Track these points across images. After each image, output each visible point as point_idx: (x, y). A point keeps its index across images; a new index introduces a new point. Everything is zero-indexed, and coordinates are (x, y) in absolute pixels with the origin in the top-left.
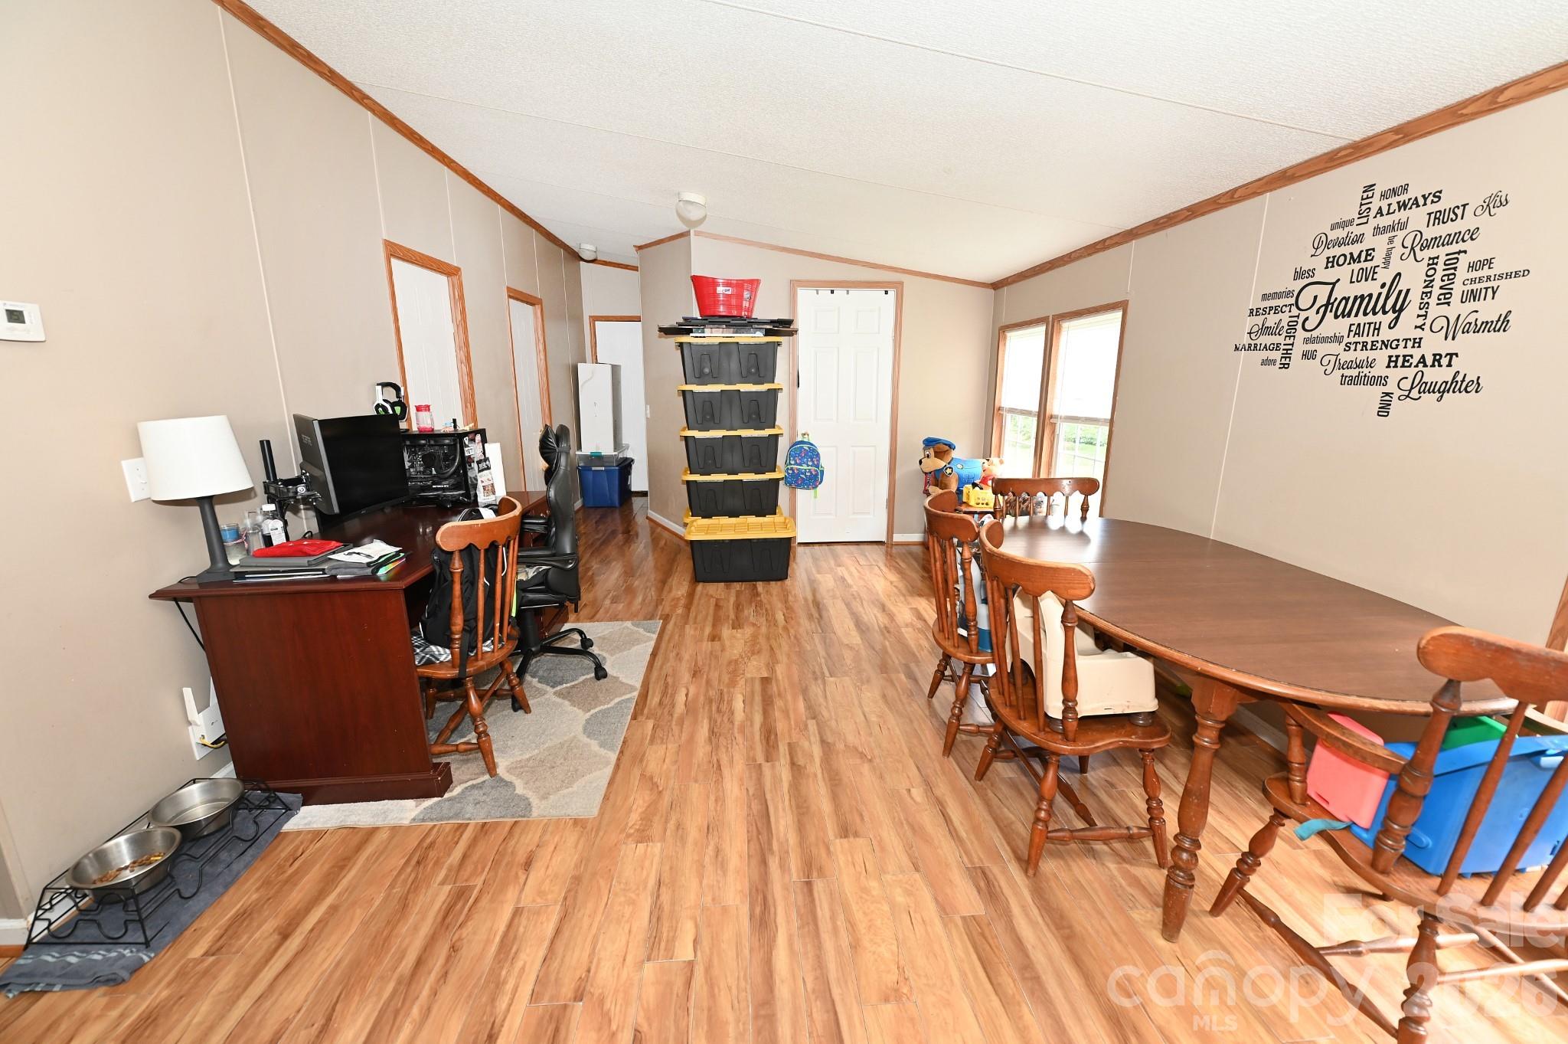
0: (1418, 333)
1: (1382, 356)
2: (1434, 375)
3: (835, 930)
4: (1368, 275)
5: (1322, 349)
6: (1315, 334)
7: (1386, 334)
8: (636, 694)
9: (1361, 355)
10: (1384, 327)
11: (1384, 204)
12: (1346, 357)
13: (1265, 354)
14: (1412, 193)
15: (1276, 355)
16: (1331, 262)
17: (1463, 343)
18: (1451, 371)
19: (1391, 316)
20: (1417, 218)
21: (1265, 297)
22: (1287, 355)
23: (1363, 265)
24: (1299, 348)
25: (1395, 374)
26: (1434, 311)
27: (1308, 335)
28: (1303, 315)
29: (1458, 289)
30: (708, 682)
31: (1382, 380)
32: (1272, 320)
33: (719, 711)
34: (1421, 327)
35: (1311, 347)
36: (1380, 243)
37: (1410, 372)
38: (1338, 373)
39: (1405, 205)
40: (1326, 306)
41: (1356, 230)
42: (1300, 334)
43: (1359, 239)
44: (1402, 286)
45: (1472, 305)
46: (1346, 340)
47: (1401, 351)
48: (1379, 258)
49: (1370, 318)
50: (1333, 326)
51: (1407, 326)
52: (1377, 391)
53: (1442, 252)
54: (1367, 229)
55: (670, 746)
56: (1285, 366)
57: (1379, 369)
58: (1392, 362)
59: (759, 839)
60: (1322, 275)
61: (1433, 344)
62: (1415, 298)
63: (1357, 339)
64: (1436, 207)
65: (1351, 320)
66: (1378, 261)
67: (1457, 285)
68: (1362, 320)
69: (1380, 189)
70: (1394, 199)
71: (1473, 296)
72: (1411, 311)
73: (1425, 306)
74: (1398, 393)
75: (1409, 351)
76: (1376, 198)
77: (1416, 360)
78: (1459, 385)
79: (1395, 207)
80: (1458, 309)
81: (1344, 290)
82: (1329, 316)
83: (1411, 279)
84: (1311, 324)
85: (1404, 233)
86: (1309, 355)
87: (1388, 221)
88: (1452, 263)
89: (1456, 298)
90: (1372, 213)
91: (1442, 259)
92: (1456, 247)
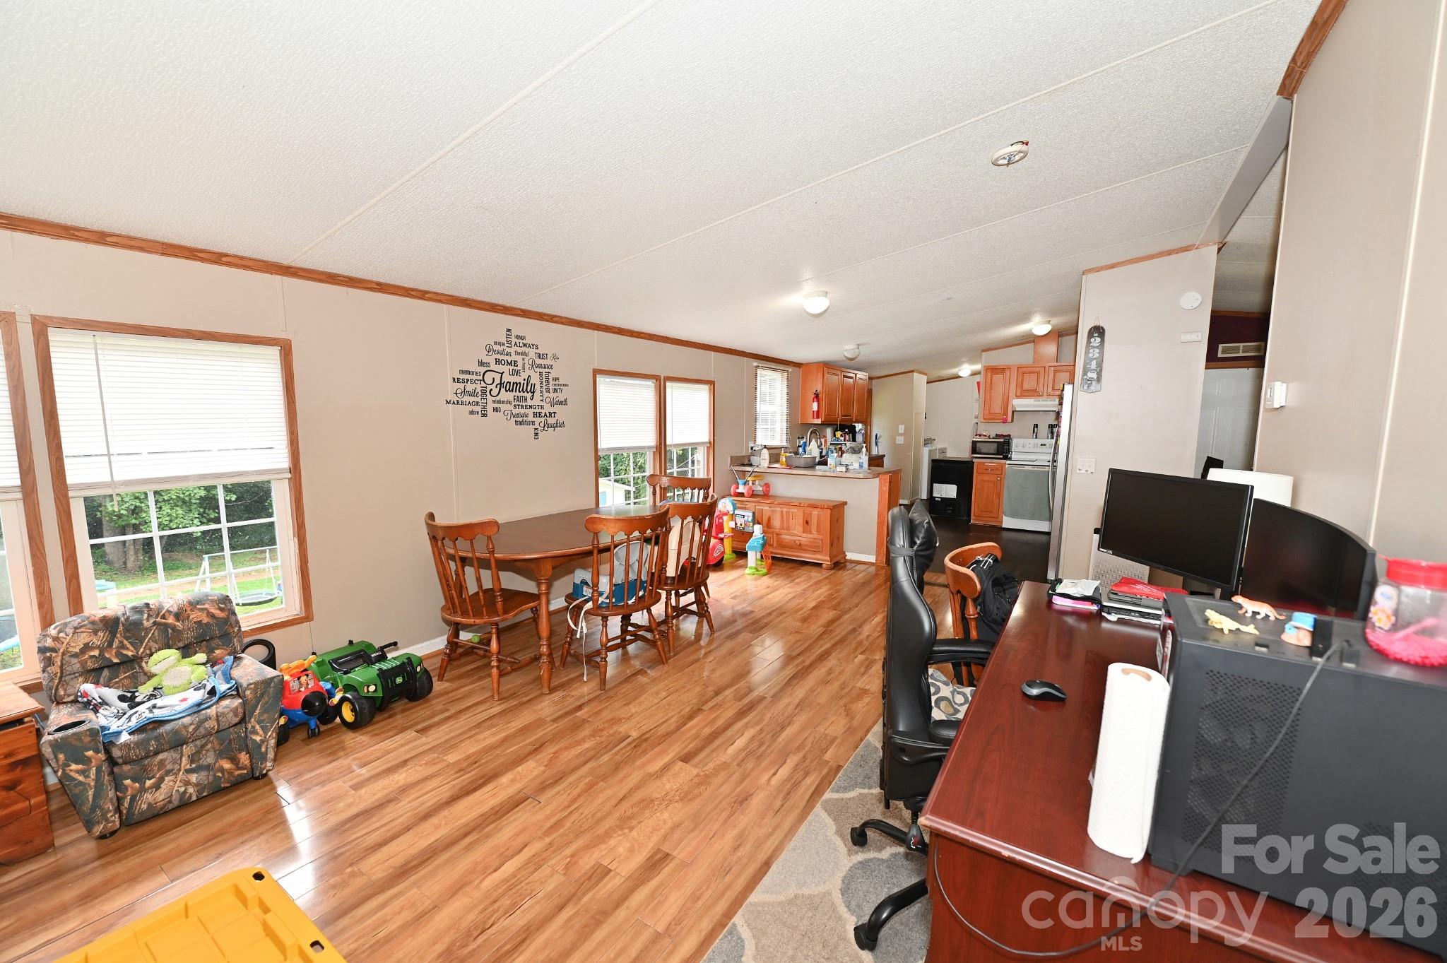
0: (541, 403)
1: (530, 412)
2: (551, 421)
4: (516, 373)
5: (504, 407)
6: (498, 398)
7: (530, 402)
9: (522, 411)
10: (529, 399)
11: (518, 341)
12: (516, 411)
13: (471, 408)
14: (527, 341)
15: (478, 409)
16: (498, 362)
17: (557, 408)
18: (555, 419)
19: (530, 394)
20: (532, 353)
21: (462, 372)
22: (484, 409)
23: (514, 368)
24: (490, 406)
25: (537, 420)
26: (546, 395)
27: (494, 398)
28: (489, 388)
29: (551, 388)
31: (533, 423)
32: (470, 387)
34: (543, 401)
35: (497, 405)
36: (519, 359)
37: (542, 419)
38: (513, 419)
39: (525, 345)
40: (501, 384)
41: (508, 350)
42: (488, 398)
43: (508, 354)
44: (532, 381)
45: (556, 395)
46: (513, 403)
47: (537, 410)
48: (520, 364)
49: (522, 394)
50: (505, 396)
51: (536, 401)
52: (532, 427)
53: (544, 371)
54: (512, 350)
56: (484, 415)
57: (531, 418)
58: (535, 415)
60: (494, 367)
61: (548, 409)
62: (537, 387)
63: (518, 403)
64: (537, 351)
65: (514, 393)
66: (520, 367)
67: (550, 385)
68: (518, 394)
69: (514, 333)
70: (521, 341)
71: (555, 391)
72: (537, 394)
73: (542, 392)
74: (540, 428)
75: (540, 410)
76: (513, 336)
77: (543, 415)
78: (559, 425)
79: (521, 345)
80: (552, 395)
81: (506, 378)
82: (503, 390)
83: (535, 379)
84: (495, 392)
85: (527, 358)
86: (496, 410)
87: (520, 350)
88: (547, 377)
89: (551, 391)
90: (513, 344)
91: (544, 374)
92: (547, 370)
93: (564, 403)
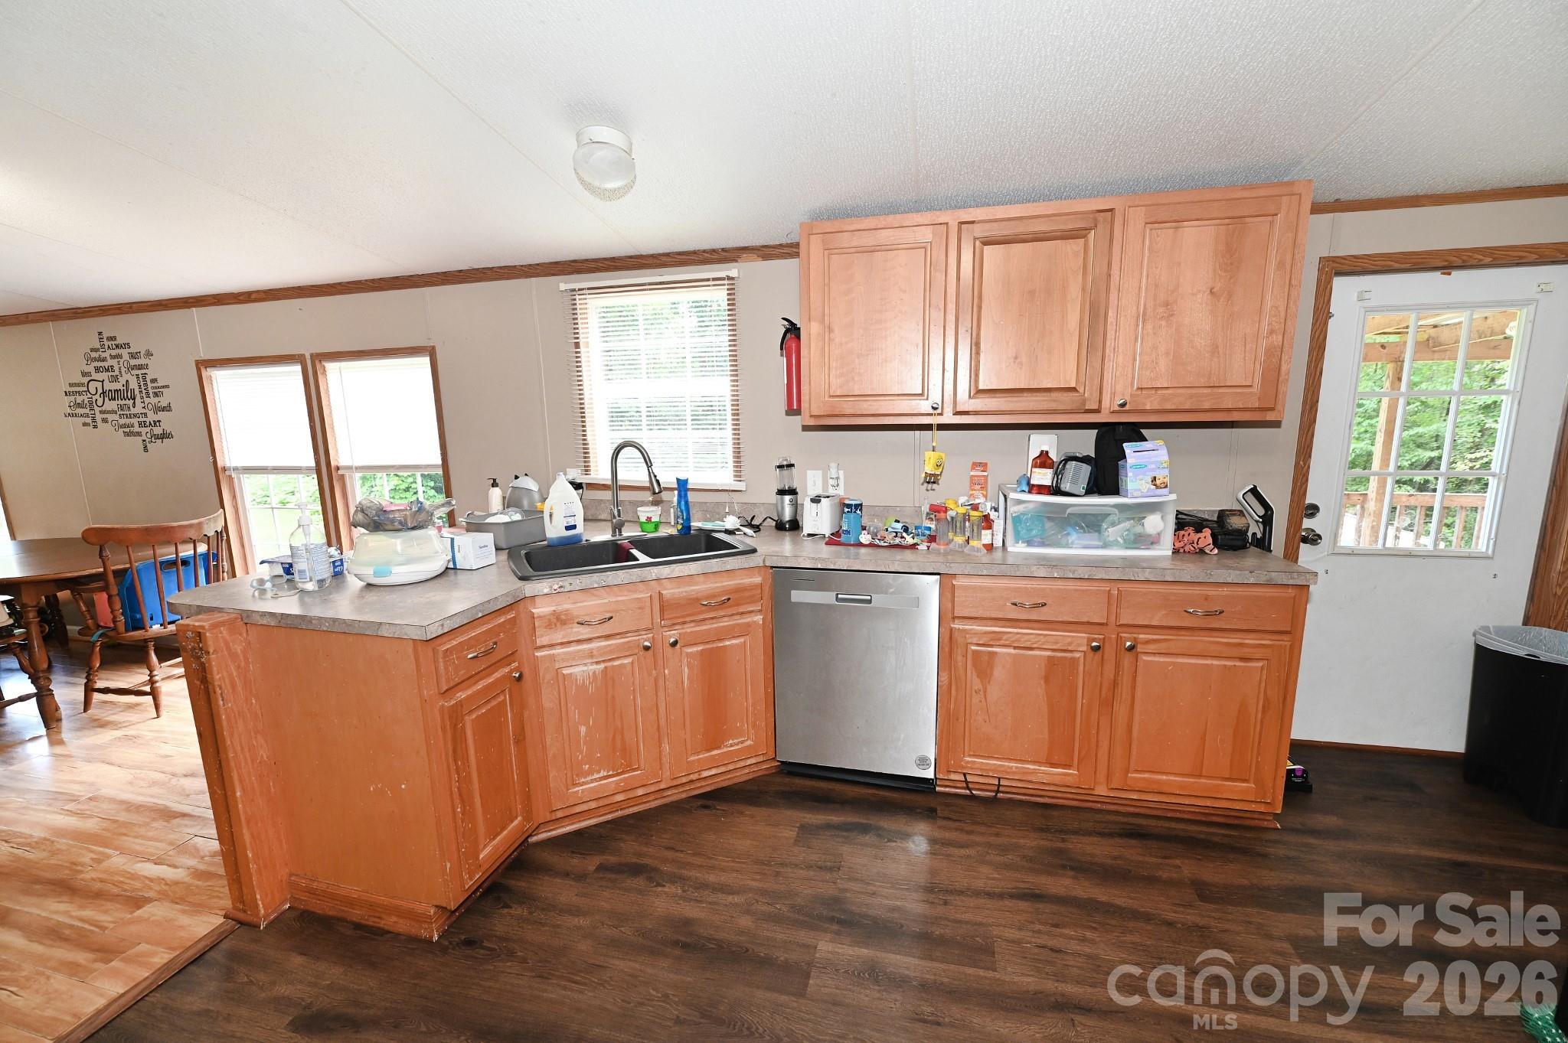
0: (144, 411)
1: (135, 421)
2: (158, 431)
4: (115, 379)
5: (110, 417)
6: (103, 408)
7: (133, 411)
9: (128, 421)
10: (131, 407)
11: (110, 343)
12: (122, 421)
13: (82, 420)
14: (119, 341)
15: (88, 421)
16: (97, 370)
17: (161, 416)
18: (161, 429)
19: (132, 401)
20: (124, 352)
21: (71, 386)
22: (94, 421)
23: (111, 373)
24: (99, 417)
25: (144, 430)
26: (147, 400)
27: (100, 409)
28: (94, 398)
29: (151, 391)
31: (139, 434)
32: (79, 399)
34: (144, 408)
35: (105, 416)
36: (114, 362)
37: (148, 429)
38: (121, 430)
39: (117, 346)
40: (103, 393)
41: (103, 355)
42: (97, 410)
43: (104, 360)
44: (131, 387)
45: (156, 400)
46: (118, 413)
47: (141, 419)
48: (116, 368)
49: (123, 402)
50: (111, 405)
51: (139, 407)
52: (139, 439)
53: (139, 372)
54: (106, 355)
56: (95, 427)
57: (136, 429)
58: (140, 424)
60: (95, 376)
61: (152, 417)
62: (137, 392)
63: (122, 412)
64: (130, 351)
65: (116, 402)
66: (117, 373)
67: (149, 389)
68: (120, 402)
69: (105, 336)
70: (113, 343)
71: (156, 395)
72: (138, 400)
73: (142, 398)
74: (148, 440)
75: (145, 419)
76: (105, 340)
77: (148, 424)
78: (165, 436)
79: (114, 347)
80: (153, 400)
81: (108, 386)
82: (106, 399)
83: (133, 385)
84: (100, 403)
85: (122, 361)
86: (105, 421)
87: (114, 352)
88: (145, 380)
89: (151, 395)
90: (106, 347)
91: (140, 376)
92: (143, 371)
93: (167, 408)
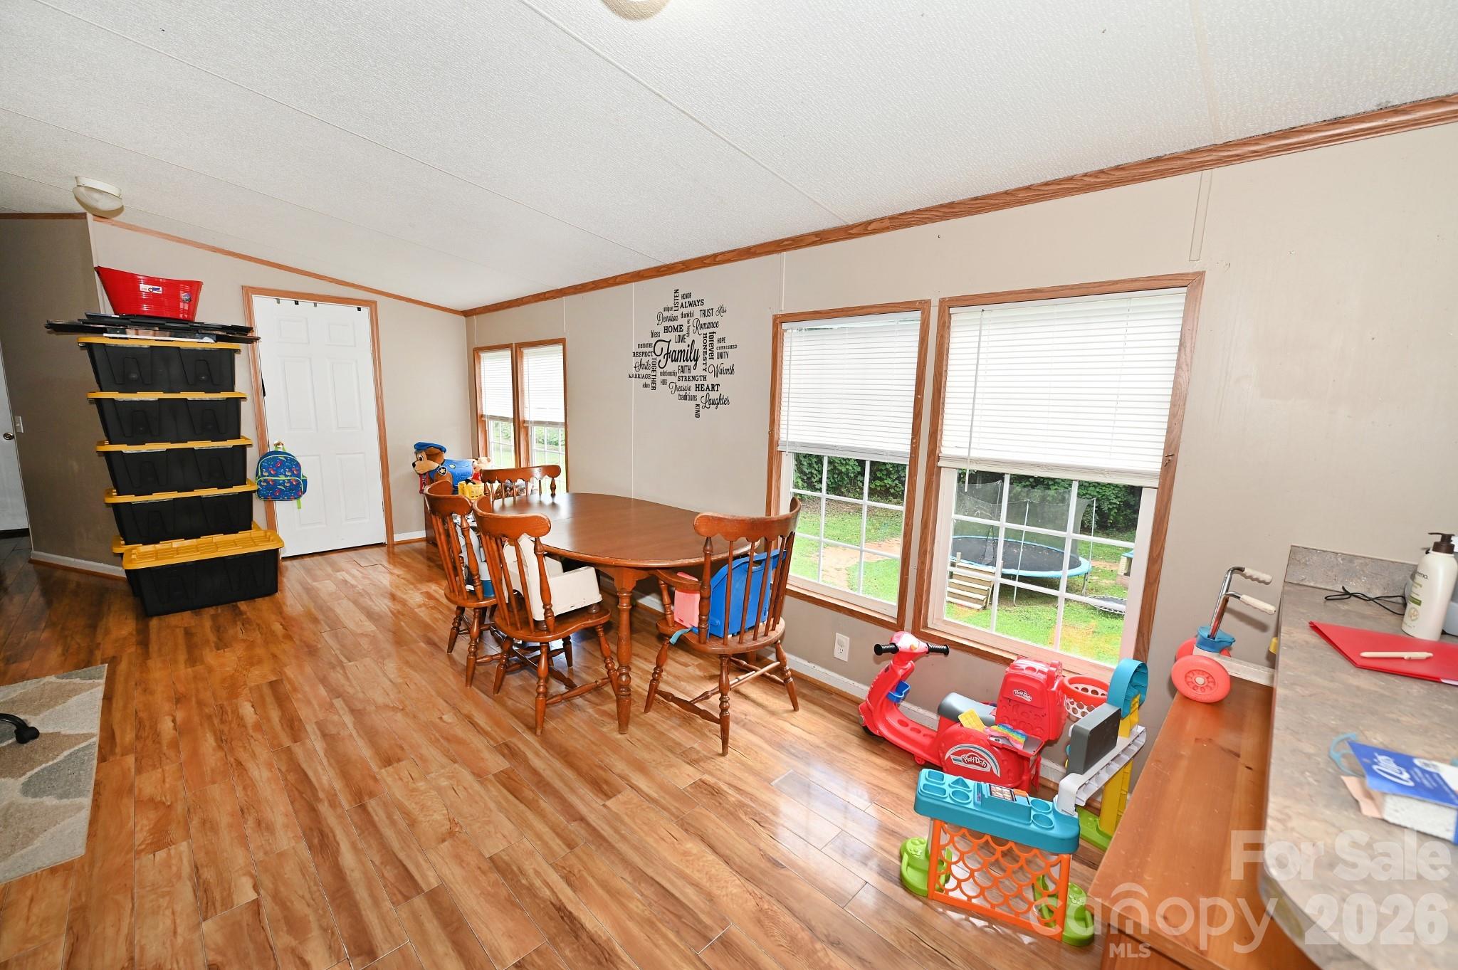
0: (704, 373)
1: (693, 384)
2: (714, 395)
3: (393, 823)
4: (681, 339)
5: (670, 379)
6: (665, 370)
7: (693, 373)
8: (96, 739)
9: (685, 384)
10: (692, 369)
11: (683, 301)
12: (680, 384)
13: (644, 381)
14: (693, 298)
15: (649, 381)
16: (666, 330)
17: (721, 379)
18: (718, 393)
19: (694, 363)
20: (696, 311)
21: (640, 346)
22: (654, 382)
23: (680, 333)
24: (659, 378)
25: (699, 394)
26: (709, 362)
27: (662, 370)
28: (658, 358)
29: (716, 352)
30: (201, 704)
31: (694, 398)
32: (645, 359)
33: (222, 722)
34: (705, 370)
35: (664, 377)
36: (683, 321)
37: (704, 393)
38: (677, 393)
39: (690, 304)
40: (668, 354)
41: (675, 314)
42: (658, 369)
43: (675, 319)
44: (696, 347)
45: (721, 360)
46: (678, 375)
47: (699, 382)
48: (685, 328)
49: (686, 363)
50: (672, 366)
51: (699, 371)
52: (694, 403)
53: (707, 332)
54: (678, 314)
55: (167, 768)
56: (654, 388)
57: (693, 393)
58: (697, 387)
59: (303, 797)
60: (664, 336)
61: (711, 380)
62: (701, 353)
63: (682, 374)
64: (702, 308)
65: (679, 363)
66: (685, 332)
67: (715, 350)
68: (682, 364)
69: (681, 293)
70: (687, 300)
71: (721, 356)
72: (700, 361)
73: (705, 359)
74: (701, 405)
75: (702, 382)
76: (680, 298)
77: (705, 387)
78: (722, 401)
79: (687, 304)
80: (716, 362)
81: (675, 346)
82: (669, 360)
83: (699, 345)
84: (662, 365)
85: (692, 319)
86: (663, 382)
87: (685, 311)
88: (712, 338)
89: (715, 356)
90: (680, 305)
91: (708, 335)
92: (712, 330)
93: (731, 371)
